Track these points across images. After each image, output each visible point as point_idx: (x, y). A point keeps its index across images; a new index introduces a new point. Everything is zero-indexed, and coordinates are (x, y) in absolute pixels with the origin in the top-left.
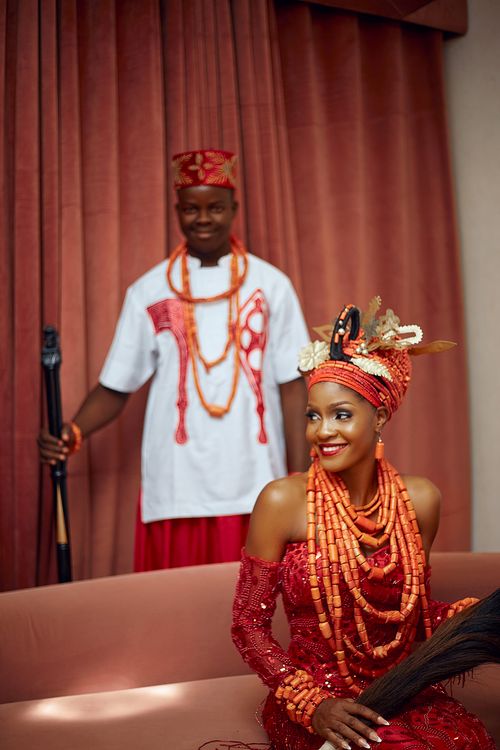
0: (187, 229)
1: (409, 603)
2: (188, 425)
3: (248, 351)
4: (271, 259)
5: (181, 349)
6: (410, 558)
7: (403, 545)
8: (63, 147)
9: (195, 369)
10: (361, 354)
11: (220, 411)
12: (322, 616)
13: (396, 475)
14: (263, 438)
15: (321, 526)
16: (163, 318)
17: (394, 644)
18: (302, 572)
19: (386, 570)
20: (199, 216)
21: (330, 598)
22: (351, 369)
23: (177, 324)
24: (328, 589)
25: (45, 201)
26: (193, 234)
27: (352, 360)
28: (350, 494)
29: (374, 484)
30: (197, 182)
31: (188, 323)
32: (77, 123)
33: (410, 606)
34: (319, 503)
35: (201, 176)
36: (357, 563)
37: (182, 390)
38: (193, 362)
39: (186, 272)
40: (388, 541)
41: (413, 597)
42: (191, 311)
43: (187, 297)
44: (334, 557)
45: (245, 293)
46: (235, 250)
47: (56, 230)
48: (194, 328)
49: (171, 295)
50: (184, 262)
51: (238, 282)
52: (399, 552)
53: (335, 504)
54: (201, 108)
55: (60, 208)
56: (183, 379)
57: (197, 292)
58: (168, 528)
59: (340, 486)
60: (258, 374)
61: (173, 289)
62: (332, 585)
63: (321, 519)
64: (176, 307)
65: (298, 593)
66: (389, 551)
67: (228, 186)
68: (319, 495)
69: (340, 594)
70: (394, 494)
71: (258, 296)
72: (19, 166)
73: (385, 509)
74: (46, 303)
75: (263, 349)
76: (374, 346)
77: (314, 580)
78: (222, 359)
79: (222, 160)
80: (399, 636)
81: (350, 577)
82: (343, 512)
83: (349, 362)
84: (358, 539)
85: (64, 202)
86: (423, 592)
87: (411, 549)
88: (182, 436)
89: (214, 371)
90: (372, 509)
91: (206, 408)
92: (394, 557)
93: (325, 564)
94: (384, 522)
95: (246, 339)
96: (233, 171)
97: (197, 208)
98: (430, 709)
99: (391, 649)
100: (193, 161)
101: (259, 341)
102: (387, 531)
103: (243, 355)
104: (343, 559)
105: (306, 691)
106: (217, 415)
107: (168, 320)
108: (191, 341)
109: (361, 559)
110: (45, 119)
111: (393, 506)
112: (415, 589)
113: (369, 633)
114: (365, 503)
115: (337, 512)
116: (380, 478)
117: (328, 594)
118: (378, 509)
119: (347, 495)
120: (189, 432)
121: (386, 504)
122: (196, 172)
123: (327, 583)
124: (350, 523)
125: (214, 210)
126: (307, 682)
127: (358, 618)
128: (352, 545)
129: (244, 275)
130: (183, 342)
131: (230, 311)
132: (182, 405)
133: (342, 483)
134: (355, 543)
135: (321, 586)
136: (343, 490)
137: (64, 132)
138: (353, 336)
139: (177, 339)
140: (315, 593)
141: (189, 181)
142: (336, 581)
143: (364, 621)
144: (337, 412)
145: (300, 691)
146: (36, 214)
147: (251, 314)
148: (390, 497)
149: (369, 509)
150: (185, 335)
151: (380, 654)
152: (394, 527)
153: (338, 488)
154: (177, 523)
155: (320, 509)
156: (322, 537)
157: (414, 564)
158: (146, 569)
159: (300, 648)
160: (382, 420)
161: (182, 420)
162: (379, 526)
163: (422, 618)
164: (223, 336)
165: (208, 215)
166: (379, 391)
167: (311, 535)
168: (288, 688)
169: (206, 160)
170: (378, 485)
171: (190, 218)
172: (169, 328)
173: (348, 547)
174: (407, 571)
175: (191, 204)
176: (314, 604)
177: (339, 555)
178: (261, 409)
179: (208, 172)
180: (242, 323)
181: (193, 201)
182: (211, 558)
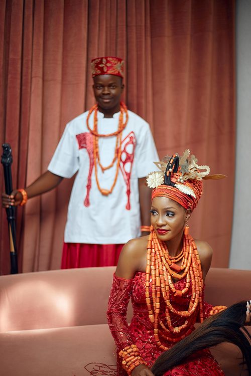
0: (98, 97)
1: (193, 307)
2: (90, 197)
3: (124, 163)
4: (139, 113)
5: (90, 159)
6: (196, 285)
7: (193, 278)
8: (34, 46)
9: (96, 171)
10: (180, 182)
11: (107, 192)
12: (151, 312)
13: (192, 241)
14: (128, 207)
15: (153, 267)
16: (83, 142)
17: (184, 326)
18: (142, 288)
19: (183, 291)
20: (104, 90)
21: (155, 303)
22: (175, 191)
23: (90, 146)
24: (154, 299)
25: (24, 74)
26: (100, 99)
27: (175, 185)
28: (169, 252)
29: (181, 247)
30: (103, 73)
31: (95, 146)
32: (42, 34)
33: (193, 309)
34: (153, 255)
35: (105, 70)
36: (169, 287)
37: (89, 180)
38: (96, 167)
39: (96, 120)
40: (185, 276)
41: (195, 304)
42: (97, 140)
43: (95, 133)
44: (158, 284)
45: (125, 133)
46: (122, 109)
47: (29, 90)
48: (97, 149)
49: (88, 131)
50: (96, 114)
51: (122, 127)
52: (190, 282)
53: (161, 257)
54: (107, 27)
55: (31, 78)
56: (90, 174)
57: (101, 131)
58: (78, 246)
59: (164, 247)
60: (129, 175)
61: (89, 128)
62: (156, 297)
63: (153, 263)
64: (90, 137)
65: (139, 298)
66: (186, 281)
67: (118, 75)
68: (153, 250)
69: (160, 302)
70: (191, 252)
71: (132, 135)
72: (11, 56)
73: (186, 259)
74: (22, 127)
75: (132, 162)
76: (187, 177)
77: (147, 294)
78: (111, 166)
79: (116, 62)
80: (186, 322)
81: (165, 295)
82: (164, 261)
83: (174, 187)
84: (171, 275)
85: (33, 75)
86: (201, 301)
87: (196, 280)
88: (87, 202)
89: (106, 172)
90: (179, 259)
91: (100, 190)
92: (188, 285)
93: (153, 287)
94: (184, 266)
95: (124, 157)
96: (122, 68)
97: (103, 86)
98: (199, 362)
99: (182, 328)
100: (101, 62)
101: (130, 158)
102: (186, 271)
103: (122, 164)
104: (163, 285)
105: (133, 357)
106: (105, 194)
107: (85, 143)
108: (95, 155)
109: (172, 286)
110: (25, 31)
111: (190, 258)
112: (197, 300)
113: (172, 322)
114: (176, 256)
115: (162, 261)
116: (184, 243)
117: (154, 301)
118: (182, 258)
119: (167, 252)
120: (91, 201)
121: (186, 256)
122: (103, 67)
123: (154, 296)
124: (168, 267)
125: (112, 87)
126: (135, 352)
127: (167, 314)
128: (167, 278)
129: (126, 124)
130: (92, 155)
131: (117, 142)
132: (89, 187)
133: (165, 246)
134: (169, 277)
135: (151, 297)
136: (165, 249)
137: (35, 38)
138: (175, 170)
139: (89, 154)
140: (148, 300)
141: (99, 72)
142: (158, 296)
143: (170, 315)
144: (167, 212)
145: (131, 356)
146: (19, 81)
147: (127, 144)
148: (189, 253)
149: (177, 259)
150: (93, 152)
151: (177, 331)
152: (189, 269)
153: (163, 249)
154: (82, 245)
155: (153, 258)
156: (153, 272)
157: (197, 287)
158: (66, 268)
159: (138, 321)
160: (189, 216)
161: (88, 195)
162: (182, 268)
163: (199, 313)
164: (112, 155)
165: (108, 90)
166: (188, 201)
167: (148, 271)
168: (125, 353)
169: (108, 62)
170: (183, 246)
171: (100, 92)
172: (85, 147)
173: (166, 279)
174: (193, 291)
175: (100, 84)
176: (147, 306)
177: (161, 283)
178: (129, 192)
179: (108, 68)
180: (122, 149)
181: (101, 83)
182: (99, 264)
